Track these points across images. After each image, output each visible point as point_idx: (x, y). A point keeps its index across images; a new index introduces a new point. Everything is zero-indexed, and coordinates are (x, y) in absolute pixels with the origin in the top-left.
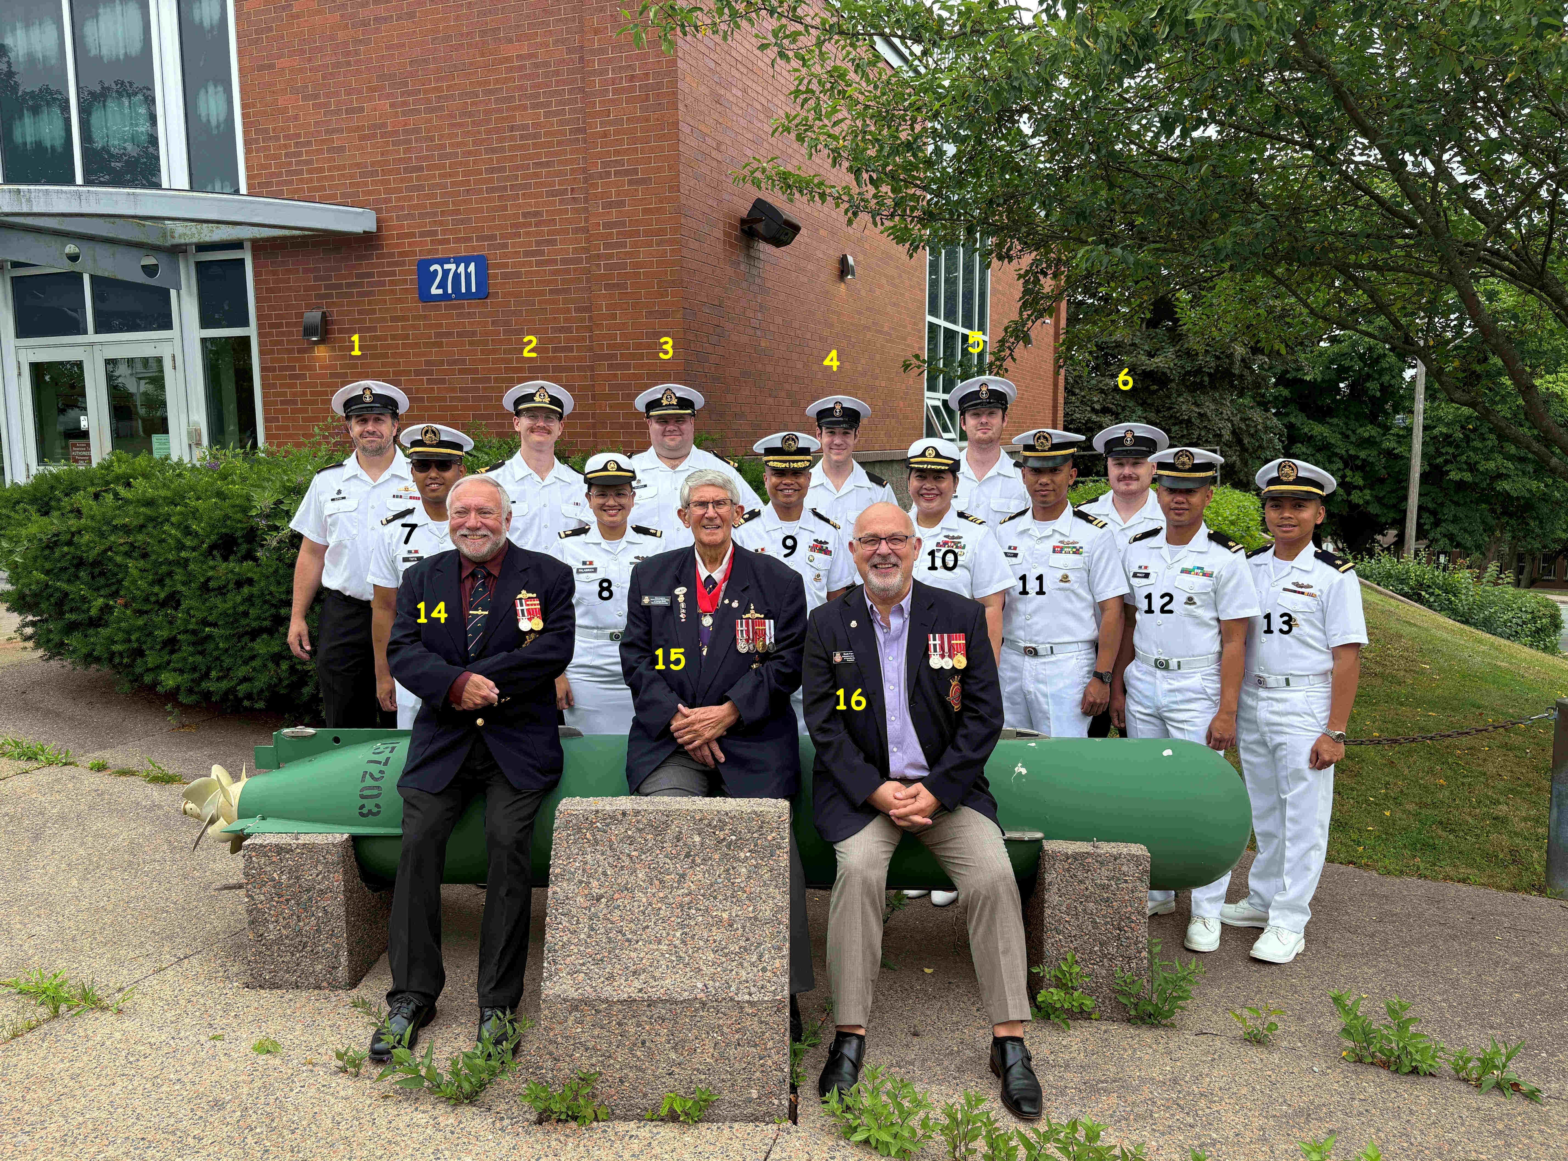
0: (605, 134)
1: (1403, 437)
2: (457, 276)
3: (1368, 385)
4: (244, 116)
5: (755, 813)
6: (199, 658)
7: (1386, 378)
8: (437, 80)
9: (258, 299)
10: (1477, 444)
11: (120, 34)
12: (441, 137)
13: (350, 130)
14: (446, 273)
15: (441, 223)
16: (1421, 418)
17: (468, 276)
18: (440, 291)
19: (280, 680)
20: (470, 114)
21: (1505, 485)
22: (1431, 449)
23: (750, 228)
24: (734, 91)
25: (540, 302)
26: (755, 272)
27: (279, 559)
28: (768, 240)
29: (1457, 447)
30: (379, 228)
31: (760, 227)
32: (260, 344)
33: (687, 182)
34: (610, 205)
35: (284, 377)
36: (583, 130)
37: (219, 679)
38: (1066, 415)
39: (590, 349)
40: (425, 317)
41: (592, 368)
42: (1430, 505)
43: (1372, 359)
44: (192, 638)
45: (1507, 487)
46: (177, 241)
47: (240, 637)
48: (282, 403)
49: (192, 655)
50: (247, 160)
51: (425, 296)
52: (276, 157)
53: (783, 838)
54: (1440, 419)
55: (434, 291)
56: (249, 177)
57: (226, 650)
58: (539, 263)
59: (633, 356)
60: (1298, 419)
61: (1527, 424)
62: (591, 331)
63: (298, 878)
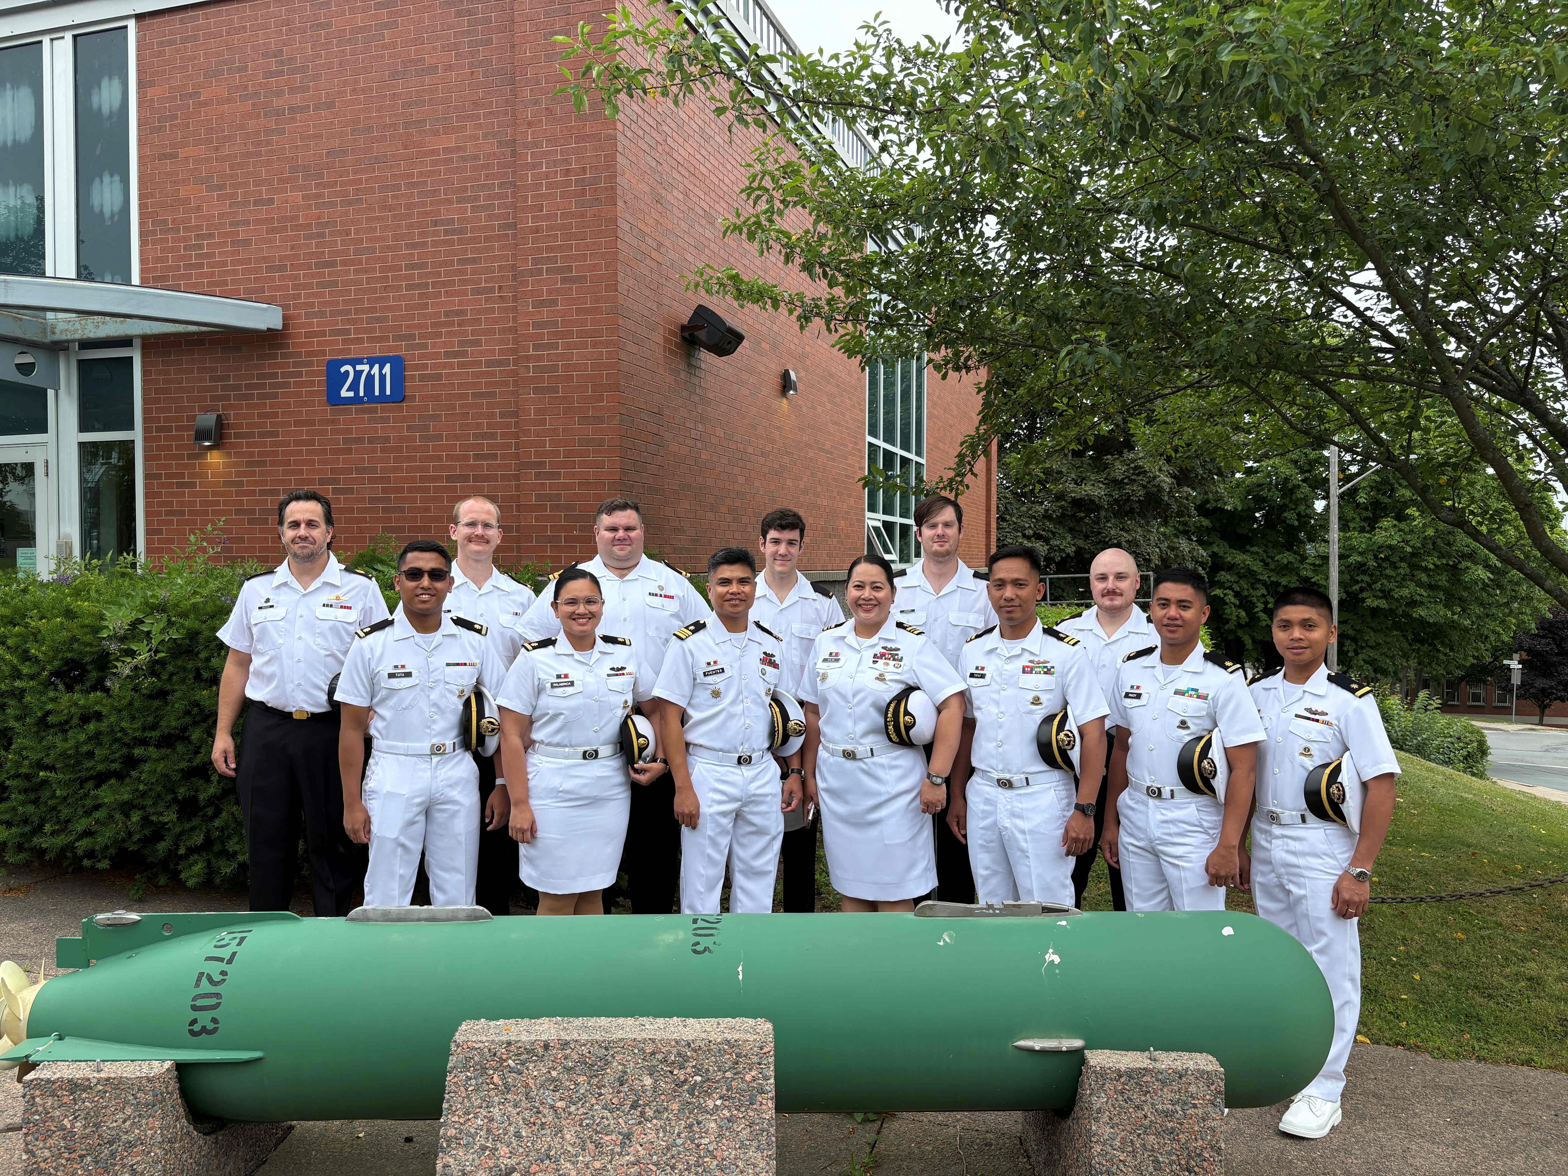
0: (537, 230)
1: (1320, 566)
2: (370, 378)
3: (1285, 515)
4: (142, 206)
5: (728, 1042)
6: (31, 809)
7: (1302, 508)
8: (355, 172)
9: (145, 401)
10: (1389, 572)
11: (9, 120)
12: (357, 232)
13: (258, 222)
14: (358, 374)
15: (354, 322)
16: (1336, 547)
17: (382, 377)
18: (351, 394)
19: (130, 834)
20: (390, 208)
21: (1421, 612)
22: (1347, 577)
23: (691, 335)
24: (675, 193)
25: (461, 406)
26: (696, 381)
27: (136, 689)
28: (710, 349)
29: (1371, 575)
30: (285, 326)
31: (702, 335)
32: (146, 449)
33: (625, 282)
34: (542, 304)
35: (171, 485)
36: (514, 226)
37: (53, 833)
38: (998, 540)
39: (517, 456)
40: (333, 422)
41: (517, 477)
42: (1351, 632)
43: (1287, 489)
44: (24, 784)
45: (1422, 614)
46: (57, 337)
47: (83, 782)
48: (168, 513)
49: (23, 804)
50: (142, 253)
51: (334, 399)
52: (173, 250)
53: (766, 1078)
54: (1352, 548)
55: (344, 393)
56: (142, 271)
57: (65, 799)
58: (461, 365)
59: (563, 465)
60: (1221, 548)
61: (1436, 554)
62: (518, 438)
63: (97, 1126)
